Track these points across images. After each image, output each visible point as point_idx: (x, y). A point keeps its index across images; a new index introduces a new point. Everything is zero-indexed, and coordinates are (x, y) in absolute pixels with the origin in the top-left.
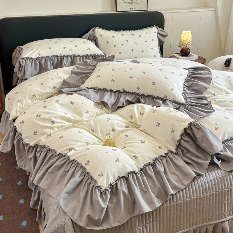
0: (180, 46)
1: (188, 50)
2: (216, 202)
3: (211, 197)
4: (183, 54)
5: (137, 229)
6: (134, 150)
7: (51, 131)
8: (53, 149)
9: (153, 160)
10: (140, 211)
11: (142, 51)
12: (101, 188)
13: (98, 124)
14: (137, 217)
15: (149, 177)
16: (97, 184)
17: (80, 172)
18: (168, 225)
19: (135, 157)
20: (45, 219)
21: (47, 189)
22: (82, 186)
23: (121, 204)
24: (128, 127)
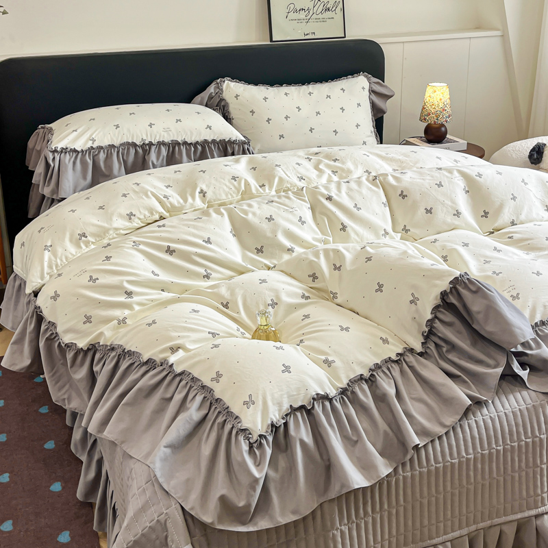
0: (422, 119)
1: (443, 129)
2: (520, 467)
3: (509, 454)
4: (431, 138)
5: (335, 532)
6: (324, 348)
7: (127, 312)
8: (132, 350)
9: (370, 369)
10: (343, 486)
11: (335, 131)
12: (250, 434)
13: (237, 290)
14: (336, 501)
15: (362, 408)
16: (240, 425)
17: (199, 399)
18: (410, 523)
19: (328, 363)
20: (117, 520)
21: (123, 442)
22: (205, 431)
23: (298, 471)
24: (308, 298)
